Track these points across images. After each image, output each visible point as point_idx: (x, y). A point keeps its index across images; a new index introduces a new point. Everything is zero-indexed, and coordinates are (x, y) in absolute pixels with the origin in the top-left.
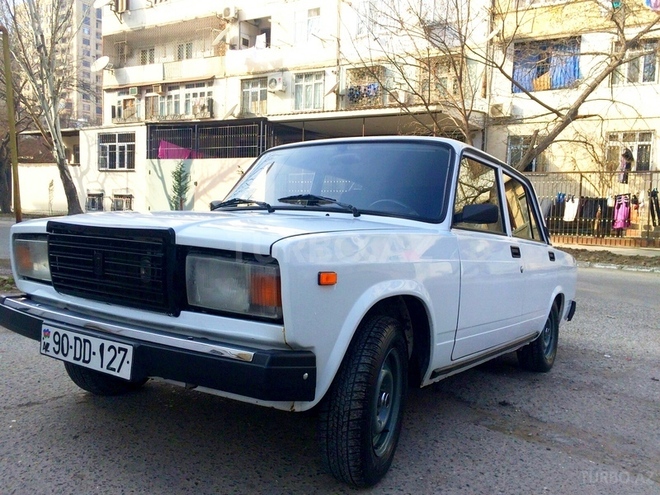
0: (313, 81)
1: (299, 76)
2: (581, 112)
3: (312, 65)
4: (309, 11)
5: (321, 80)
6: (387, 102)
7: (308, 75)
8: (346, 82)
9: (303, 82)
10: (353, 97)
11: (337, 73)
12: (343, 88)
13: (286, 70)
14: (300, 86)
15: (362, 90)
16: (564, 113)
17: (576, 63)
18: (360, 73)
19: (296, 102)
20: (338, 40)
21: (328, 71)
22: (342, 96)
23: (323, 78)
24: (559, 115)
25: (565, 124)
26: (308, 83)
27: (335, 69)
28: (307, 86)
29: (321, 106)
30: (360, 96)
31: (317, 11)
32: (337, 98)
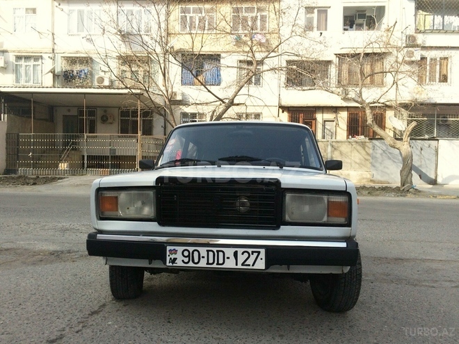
0: (32, 63)
1: (19, 58)
2: (236, 101)
3: (31, 50)
4: (27, 9)
5: (40, 62)
6: (96, 84)
7: (27, 58)
8: (61, 66)
9: (22, 62)
10: (67, 78)
11: (53, 59)
12: (58, 70)
13: (6, 51)
14: (21, 66)
15: (75, 73)
16: (227, 101)
17: (218, 71)
18: (72, 61)
19: (17, 77)
20: (53, 34)
21: (45, 56)
22: (58, 76)
23: (40, 60)
24: (224, 102)
25: (228, 108)
26: (27, 64)
27: (51, 55)
28: (26, 66)
29: (40, 82)
30: (73, 77)
31: (34, 11)
32: (54, 77)
